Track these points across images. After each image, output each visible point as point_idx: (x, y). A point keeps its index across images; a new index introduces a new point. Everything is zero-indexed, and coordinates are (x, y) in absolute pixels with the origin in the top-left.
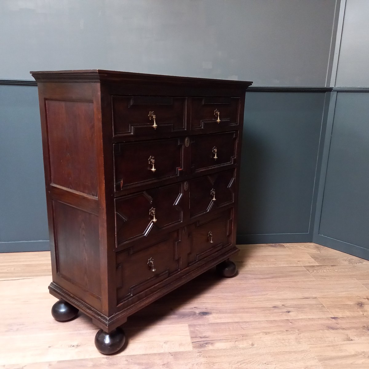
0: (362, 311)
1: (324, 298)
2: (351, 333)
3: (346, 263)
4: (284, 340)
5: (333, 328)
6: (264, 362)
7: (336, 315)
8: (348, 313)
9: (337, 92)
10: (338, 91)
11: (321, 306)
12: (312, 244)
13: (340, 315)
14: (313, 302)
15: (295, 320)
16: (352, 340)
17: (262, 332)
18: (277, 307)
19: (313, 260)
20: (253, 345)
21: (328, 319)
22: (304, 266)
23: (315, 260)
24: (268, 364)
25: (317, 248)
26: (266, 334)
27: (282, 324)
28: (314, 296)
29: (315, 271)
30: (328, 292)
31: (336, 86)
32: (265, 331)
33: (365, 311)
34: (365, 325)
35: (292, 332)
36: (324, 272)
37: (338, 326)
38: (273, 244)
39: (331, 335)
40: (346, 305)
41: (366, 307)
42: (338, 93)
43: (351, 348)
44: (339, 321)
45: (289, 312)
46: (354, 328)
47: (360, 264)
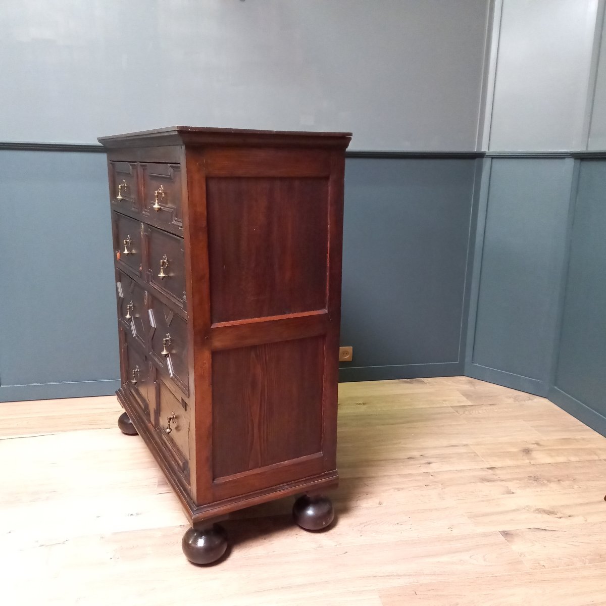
0: (528, 459)
1: (477, 445)
2: (512, 486)
3: (511, 401)
4: (422, 496)
5: (488, 481)
6: (396, 522)
7: (493, 465)
8: (509, 462)
9: (492, 158)
10: (494, 157)
11: (473, 455)
12: (464, 378)
13: (498, 464)
14: (463, 450)
15: (438, 473)
16: (513, 493)
17: (393, 488)
18: (413, 458)
19: (464, 399)
20: (380, 503)
21: (482, 469)
22: (452, 407)
23: (467, 398)
24: (401, 525)
25: (470, 382)
26: (399, 490)
27: (421, 478)
28: (465, 443)
29: (467, 413)
30: (483, 438)
31: (491, 150)
32: (397, 487)
33: (532, 459)
34: (532, 475)
35: (433, 487)
36: (479, 413)
37: (496, 477)
38: (408, 380)
39: (485, 488)
40: (508, 452)
41: (534, 454)
42: (494, 160)
43: (511, 503)
44: (498, 472)
45: (429, 463)
46: (517, 479)
47: (530, 401)
